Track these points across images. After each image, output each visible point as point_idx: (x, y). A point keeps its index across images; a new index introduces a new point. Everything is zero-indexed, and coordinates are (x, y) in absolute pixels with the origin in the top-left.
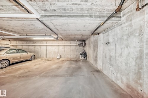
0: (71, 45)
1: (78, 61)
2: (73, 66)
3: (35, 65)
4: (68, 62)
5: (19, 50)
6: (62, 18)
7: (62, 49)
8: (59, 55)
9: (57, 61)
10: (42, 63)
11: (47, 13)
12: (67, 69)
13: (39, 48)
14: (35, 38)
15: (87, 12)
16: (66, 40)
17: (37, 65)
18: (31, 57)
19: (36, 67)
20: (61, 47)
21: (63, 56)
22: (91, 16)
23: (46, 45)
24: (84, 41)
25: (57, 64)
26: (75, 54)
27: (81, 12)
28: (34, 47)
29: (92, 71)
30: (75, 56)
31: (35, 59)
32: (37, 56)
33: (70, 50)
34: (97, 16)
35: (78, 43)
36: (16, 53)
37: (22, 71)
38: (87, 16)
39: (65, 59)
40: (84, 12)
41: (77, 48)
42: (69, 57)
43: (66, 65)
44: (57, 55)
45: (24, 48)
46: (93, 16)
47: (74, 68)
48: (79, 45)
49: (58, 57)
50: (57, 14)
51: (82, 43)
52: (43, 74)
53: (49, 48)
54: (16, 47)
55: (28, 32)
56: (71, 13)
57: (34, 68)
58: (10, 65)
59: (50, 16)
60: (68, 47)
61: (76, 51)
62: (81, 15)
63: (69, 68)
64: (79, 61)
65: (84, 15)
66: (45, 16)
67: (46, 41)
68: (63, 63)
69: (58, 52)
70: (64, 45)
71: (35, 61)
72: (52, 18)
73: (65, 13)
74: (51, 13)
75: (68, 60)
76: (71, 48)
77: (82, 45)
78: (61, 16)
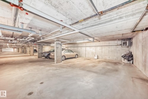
0: (109, 46)
1: (117, 63)
2: (109, 67)
3: (77, 61)
4: (105, 63)
5: (69, 50)
6: (93, 27)
7: (100, 49)
8: (96, 55)
9: (94, 61)
10: (82, 61)
11: (84, 26)
12: (101, 68)
13: (80, 49)
14: (78, 42)
15: (116, 15)
16: (104, 41)
17: (79, 61)
18: (75, 56)
19: (78, 63)
20: (99, 48)
21: (100, 57)
22: (121, 18)
23: (86, 46)
24: (130, 39)
25: (94, 63)
26: (115, 56)
27: (110, 17)
28: (77, 48)
29: (132, 78)
30: (115, 58)
31: (77, 57)
32: (79, 55)
33: (109, 51)
34: (129, 15)
35: (120, 42)
36: (68, 52)
37: (70, 64)
38: (116, 19)
39: (102, 60)
40: (112, 16)
41: (118, 49)
42: (108, 58)
43: (101, 65)
44: (95, 56)
45: (72, 49)
46: (123, 17)
47: (109, 69)
48: (121, 45)
49: (96, 58)
50: (89, 25)
51: (126, 43)
52: (82, 68)
53: (88, 49)
54: (68, 48)
55: (74, 39)
56: (100, 21)
57: (77, 63)
58: (66, 59)
59: (85, 28)
60: (107, 48)
61: (117, 53)
62: (110, 20)
63: (103, 68)
64: (119, 64)
65: (113, 19)
66: (83, 29)
67: (86, 43)
68: (99, 63)
69: (96, 52)
70: (102, 46)
71: (77, 59)
72: (87, 29)
73: (95, 23)
74: (86, 25)
75: (105, 61)
76: (110, 49)
77: (126, 45)
78: (93, 26)
